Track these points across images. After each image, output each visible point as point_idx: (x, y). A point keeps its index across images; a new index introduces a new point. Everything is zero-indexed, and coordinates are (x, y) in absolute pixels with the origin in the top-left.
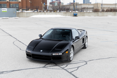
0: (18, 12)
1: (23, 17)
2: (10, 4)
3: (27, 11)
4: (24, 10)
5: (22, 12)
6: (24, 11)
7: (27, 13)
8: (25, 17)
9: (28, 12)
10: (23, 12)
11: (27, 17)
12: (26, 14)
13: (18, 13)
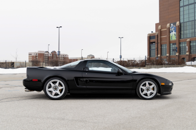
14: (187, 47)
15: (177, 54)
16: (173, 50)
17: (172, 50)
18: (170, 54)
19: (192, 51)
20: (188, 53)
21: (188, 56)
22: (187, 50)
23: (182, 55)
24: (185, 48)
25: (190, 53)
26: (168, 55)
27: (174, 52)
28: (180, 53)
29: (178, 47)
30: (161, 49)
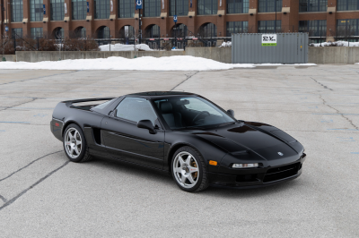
0: (317, 45)
1: (333, 63)
2: (337, 21)
3: (352, 44)
4: (342, 39)
5: (332, 45)
6: (340, 42)
7: (350, 48)
8: (341, 63)
9: (354, 47)
10: (336, 45)
11: (348, 63)
12: (345, 52)
13: (317, 48)
14: (65, 5)
15: (46, 19)
16: (37, 10)
17: (33, 11)
18: (30, 18)
19: (75, 13)
20: (67, 19)
21: (67, 24)
22: (66, 11)
23: (57, 23)
24: (62, 7)
25: (72, 17)
26: (25, 20)
27: (38, 15)
28: (51, 18)
29: (46, 4)
30: (11, 6)
